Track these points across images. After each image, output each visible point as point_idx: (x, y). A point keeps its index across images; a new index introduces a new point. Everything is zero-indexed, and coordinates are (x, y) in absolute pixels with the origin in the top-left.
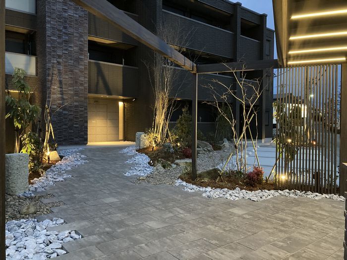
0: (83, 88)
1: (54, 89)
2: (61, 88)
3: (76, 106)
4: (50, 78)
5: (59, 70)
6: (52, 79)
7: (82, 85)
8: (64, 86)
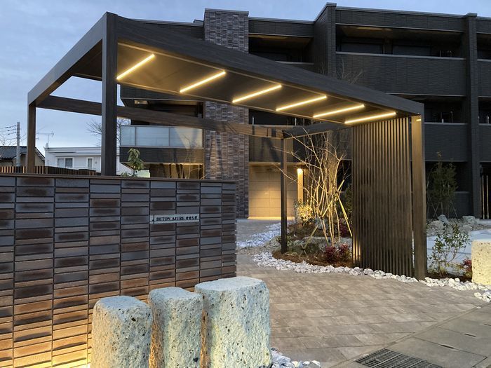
0: (243, 156)
1: (213, 160)
2: (220, 158)
3: (236, 177)
4: (209, 149)
5: (218, 140)
6: (211, 150)
7: (242, 153)
8: (223, 156)
